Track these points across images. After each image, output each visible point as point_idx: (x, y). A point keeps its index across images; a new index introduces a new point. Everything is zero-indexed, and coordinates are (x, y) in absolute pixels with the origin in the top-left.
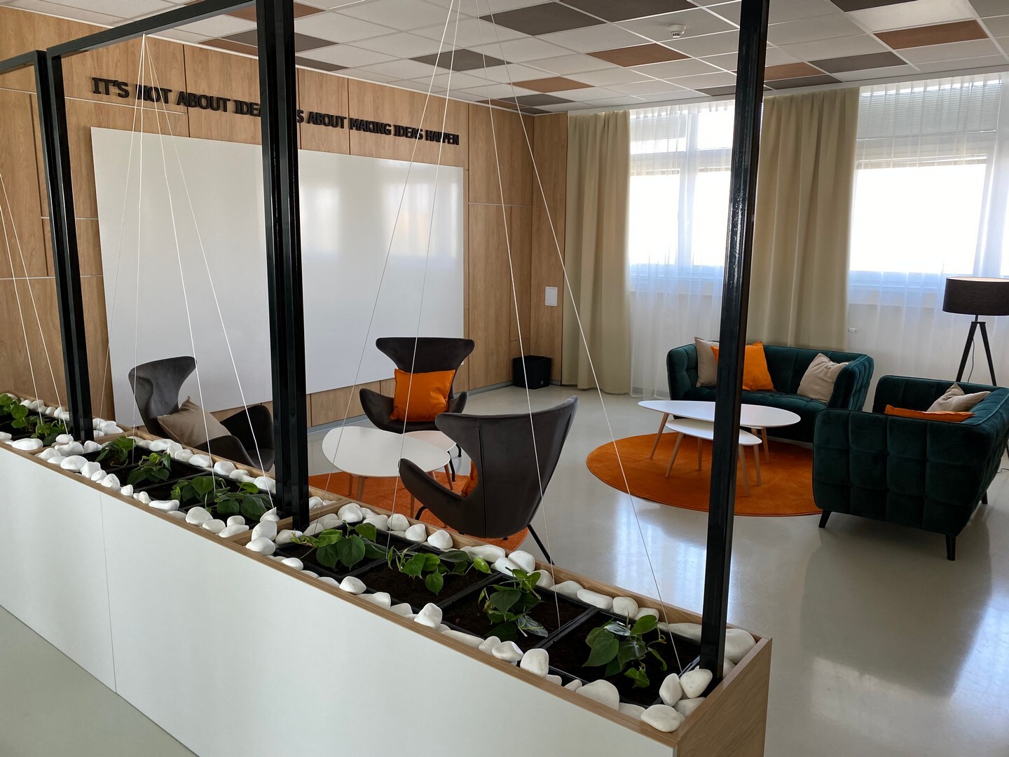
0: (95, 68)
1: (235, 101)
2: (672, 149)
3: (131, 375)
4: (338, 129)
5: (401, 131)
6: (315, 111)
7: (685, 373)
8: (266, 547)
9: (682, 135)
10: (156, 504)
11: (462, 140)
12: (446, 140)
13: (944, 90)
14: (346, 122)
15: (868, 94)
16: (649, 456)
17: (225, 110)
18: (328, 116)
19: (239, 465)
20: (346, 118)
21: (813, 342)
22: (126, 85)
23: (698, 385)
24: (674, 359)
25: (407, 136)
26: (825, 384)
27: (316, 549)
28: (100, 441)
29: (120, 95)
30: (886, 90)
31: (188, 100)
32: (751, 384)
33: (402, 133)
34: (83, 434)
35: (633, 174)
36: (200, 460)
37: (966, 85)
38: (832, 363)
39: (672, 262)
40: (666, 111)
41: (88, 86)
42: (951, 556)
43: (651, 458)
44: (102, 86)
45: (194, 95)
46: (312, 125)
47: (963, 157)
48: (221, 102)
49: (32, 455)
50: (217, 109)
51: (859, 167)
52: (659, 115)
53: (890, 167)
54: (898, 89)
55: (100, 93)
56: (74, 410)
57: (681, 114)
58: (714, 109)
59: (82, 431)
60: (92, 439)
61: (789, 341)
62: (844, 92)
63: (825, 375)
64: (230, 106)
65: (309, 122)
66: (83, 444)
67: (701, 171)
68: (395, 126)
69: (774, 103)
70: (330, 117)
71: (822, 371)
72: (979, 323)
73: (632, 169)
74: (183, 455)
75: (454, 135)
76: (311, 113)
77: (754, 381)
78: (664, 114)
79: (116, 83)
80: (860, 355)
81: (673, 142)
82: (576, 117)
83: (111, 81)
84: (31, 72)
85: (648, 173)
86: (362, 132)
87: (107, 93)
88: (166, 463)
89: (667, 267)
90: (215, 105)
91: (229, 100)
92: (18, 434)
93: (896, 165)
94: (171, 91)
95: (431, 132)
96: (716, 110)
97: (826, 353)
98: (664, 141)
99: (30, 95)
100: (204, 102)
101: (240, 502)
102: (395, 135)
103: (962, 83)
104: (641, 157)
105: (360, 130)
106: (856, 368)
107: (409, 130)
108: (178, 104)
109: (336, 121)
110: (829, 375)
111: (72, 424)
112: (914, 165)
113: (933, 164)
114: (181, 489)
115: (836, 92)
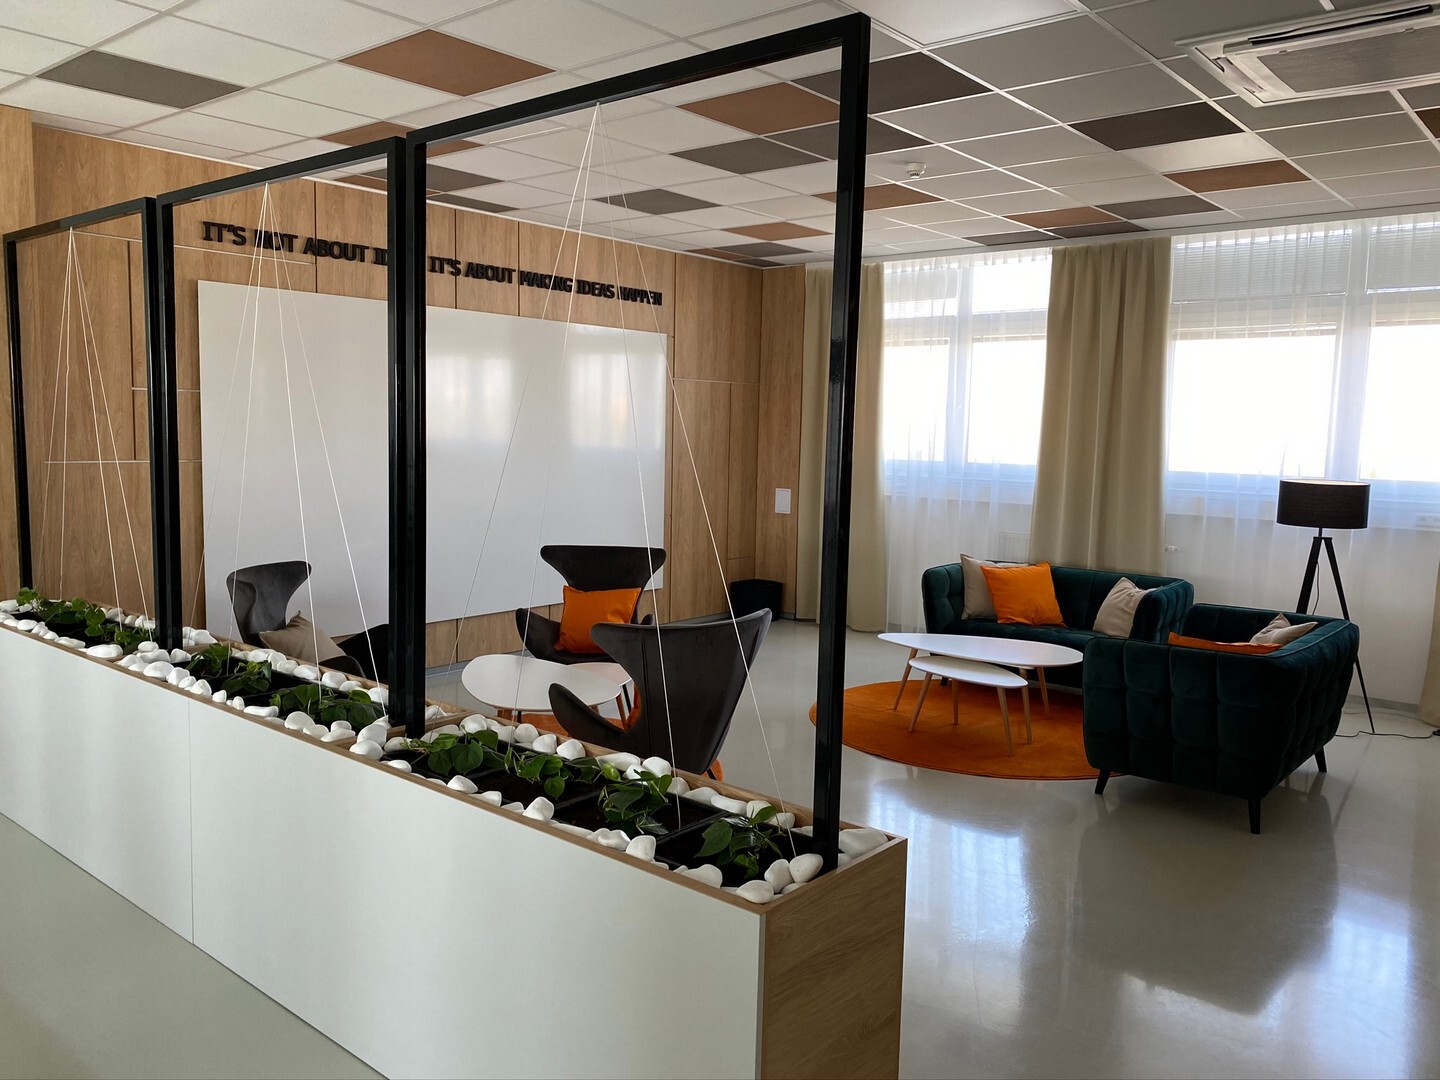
0: (207, 212)
1: (375, 249)
2: (938, 313)
3: (230, 580)
4: (505, 284)
5: (585, 288)
6: (476, 261)
7: (946, 601)
8: (372, 750)
9: (951, 294)
10: (252, 710)
11: (666, 299)
12: (645, 300)
13: (1275, 241)
14: (515, 276)
15: (1182, 246)
16: (893, 707)
17: (362, 260)
18: (492, 267)
19: (350, 676)
20: (515, 271)
21: (1119, 564)
22: (243, 230)
23: (964, 616)
24: (931, 581)
25: (594, 294)
26: (1126, 617)
27: (428, 756)
28: (189, 650)
29: (235, 242)
30: (1204, 241)
31: (318, 248)
32: (1033, 615)
33: (587, 289)
34: (170, 642)
35: (888, 344)
36: (306, 672)
37: (1304, 235)
38: (1137, 589)
39: (940, 457)
40: (930, 264)
41: (197, 231)
42: (1255, 829)
43: (895, 709)
44: (214, 232)
45: (325, 242)
46: (470, 279)
47: (1303, 327)
48: (358, 251)
49: (111, 662)
50: (353, 258)
51: (1175, 338)
52: (921, 269)
53: (1212, 338)
54: (1219, 240)
55: (211, 240)
56: (161, 619)
57: (949, 268)
58: (990, 262)
59: (168, 638)
60: (181, 647)
61: (1090, 562)
62: (1152, 244)
63: (1127, 604)
64: (369, 255)
65: (467, 276)
66: (170, 653)
67: (974, 340)
68: (579, 281)
69: (1065, 256)
70: (495, 269)
71: (1122, 600)
72: (1325, 539)
73: (887, 338)
74: (287, 666)
75: (655, 293)
76: (470, 265)
77: (1037, 612)
78: (927, 267)
79: (232, 229)
80: (1175, 580)
81: (939, 303)
82: (816, 272)
83: (225, 226)
84: (137, 220)
85: (907, 344)
86: (535, 288)
87: (220, 240)
88: (266, 672)
89: (932, 464)
90: (350, 255)
91: (368, 248)
92: (91, 642)
93: (1220, 335)
94: (296, 237)
95: (625, 288)
96: (993, 264)
97: (1131, 578)
98: (928, 303)
99: (129, 242)
100: (336, 250)
101: (348, 710)
102: (578, 292)
103: (1298, 233)
104: (899, 323)
105: (532, 285)
106: (1164, 595)
107: (597, 286)
108: (305, 252)
109: (501, 275)
110: (1131, 605)
111: (158, 634)
112: (1243, 336)
113: (1265, 335)
114: (282, 697)
115: (1141, 242)
